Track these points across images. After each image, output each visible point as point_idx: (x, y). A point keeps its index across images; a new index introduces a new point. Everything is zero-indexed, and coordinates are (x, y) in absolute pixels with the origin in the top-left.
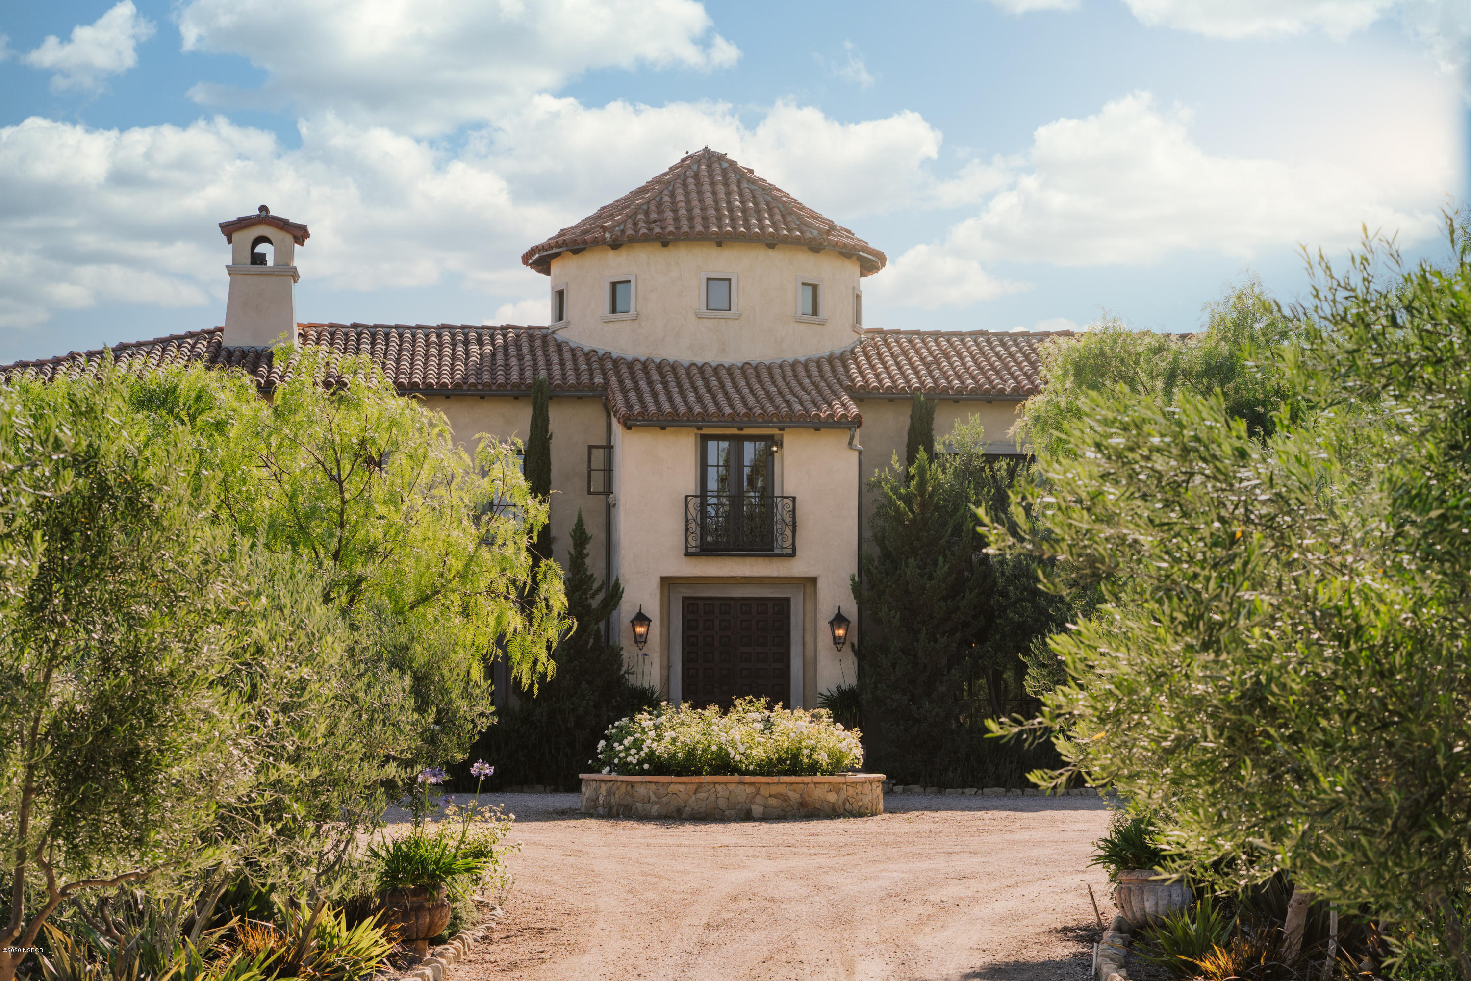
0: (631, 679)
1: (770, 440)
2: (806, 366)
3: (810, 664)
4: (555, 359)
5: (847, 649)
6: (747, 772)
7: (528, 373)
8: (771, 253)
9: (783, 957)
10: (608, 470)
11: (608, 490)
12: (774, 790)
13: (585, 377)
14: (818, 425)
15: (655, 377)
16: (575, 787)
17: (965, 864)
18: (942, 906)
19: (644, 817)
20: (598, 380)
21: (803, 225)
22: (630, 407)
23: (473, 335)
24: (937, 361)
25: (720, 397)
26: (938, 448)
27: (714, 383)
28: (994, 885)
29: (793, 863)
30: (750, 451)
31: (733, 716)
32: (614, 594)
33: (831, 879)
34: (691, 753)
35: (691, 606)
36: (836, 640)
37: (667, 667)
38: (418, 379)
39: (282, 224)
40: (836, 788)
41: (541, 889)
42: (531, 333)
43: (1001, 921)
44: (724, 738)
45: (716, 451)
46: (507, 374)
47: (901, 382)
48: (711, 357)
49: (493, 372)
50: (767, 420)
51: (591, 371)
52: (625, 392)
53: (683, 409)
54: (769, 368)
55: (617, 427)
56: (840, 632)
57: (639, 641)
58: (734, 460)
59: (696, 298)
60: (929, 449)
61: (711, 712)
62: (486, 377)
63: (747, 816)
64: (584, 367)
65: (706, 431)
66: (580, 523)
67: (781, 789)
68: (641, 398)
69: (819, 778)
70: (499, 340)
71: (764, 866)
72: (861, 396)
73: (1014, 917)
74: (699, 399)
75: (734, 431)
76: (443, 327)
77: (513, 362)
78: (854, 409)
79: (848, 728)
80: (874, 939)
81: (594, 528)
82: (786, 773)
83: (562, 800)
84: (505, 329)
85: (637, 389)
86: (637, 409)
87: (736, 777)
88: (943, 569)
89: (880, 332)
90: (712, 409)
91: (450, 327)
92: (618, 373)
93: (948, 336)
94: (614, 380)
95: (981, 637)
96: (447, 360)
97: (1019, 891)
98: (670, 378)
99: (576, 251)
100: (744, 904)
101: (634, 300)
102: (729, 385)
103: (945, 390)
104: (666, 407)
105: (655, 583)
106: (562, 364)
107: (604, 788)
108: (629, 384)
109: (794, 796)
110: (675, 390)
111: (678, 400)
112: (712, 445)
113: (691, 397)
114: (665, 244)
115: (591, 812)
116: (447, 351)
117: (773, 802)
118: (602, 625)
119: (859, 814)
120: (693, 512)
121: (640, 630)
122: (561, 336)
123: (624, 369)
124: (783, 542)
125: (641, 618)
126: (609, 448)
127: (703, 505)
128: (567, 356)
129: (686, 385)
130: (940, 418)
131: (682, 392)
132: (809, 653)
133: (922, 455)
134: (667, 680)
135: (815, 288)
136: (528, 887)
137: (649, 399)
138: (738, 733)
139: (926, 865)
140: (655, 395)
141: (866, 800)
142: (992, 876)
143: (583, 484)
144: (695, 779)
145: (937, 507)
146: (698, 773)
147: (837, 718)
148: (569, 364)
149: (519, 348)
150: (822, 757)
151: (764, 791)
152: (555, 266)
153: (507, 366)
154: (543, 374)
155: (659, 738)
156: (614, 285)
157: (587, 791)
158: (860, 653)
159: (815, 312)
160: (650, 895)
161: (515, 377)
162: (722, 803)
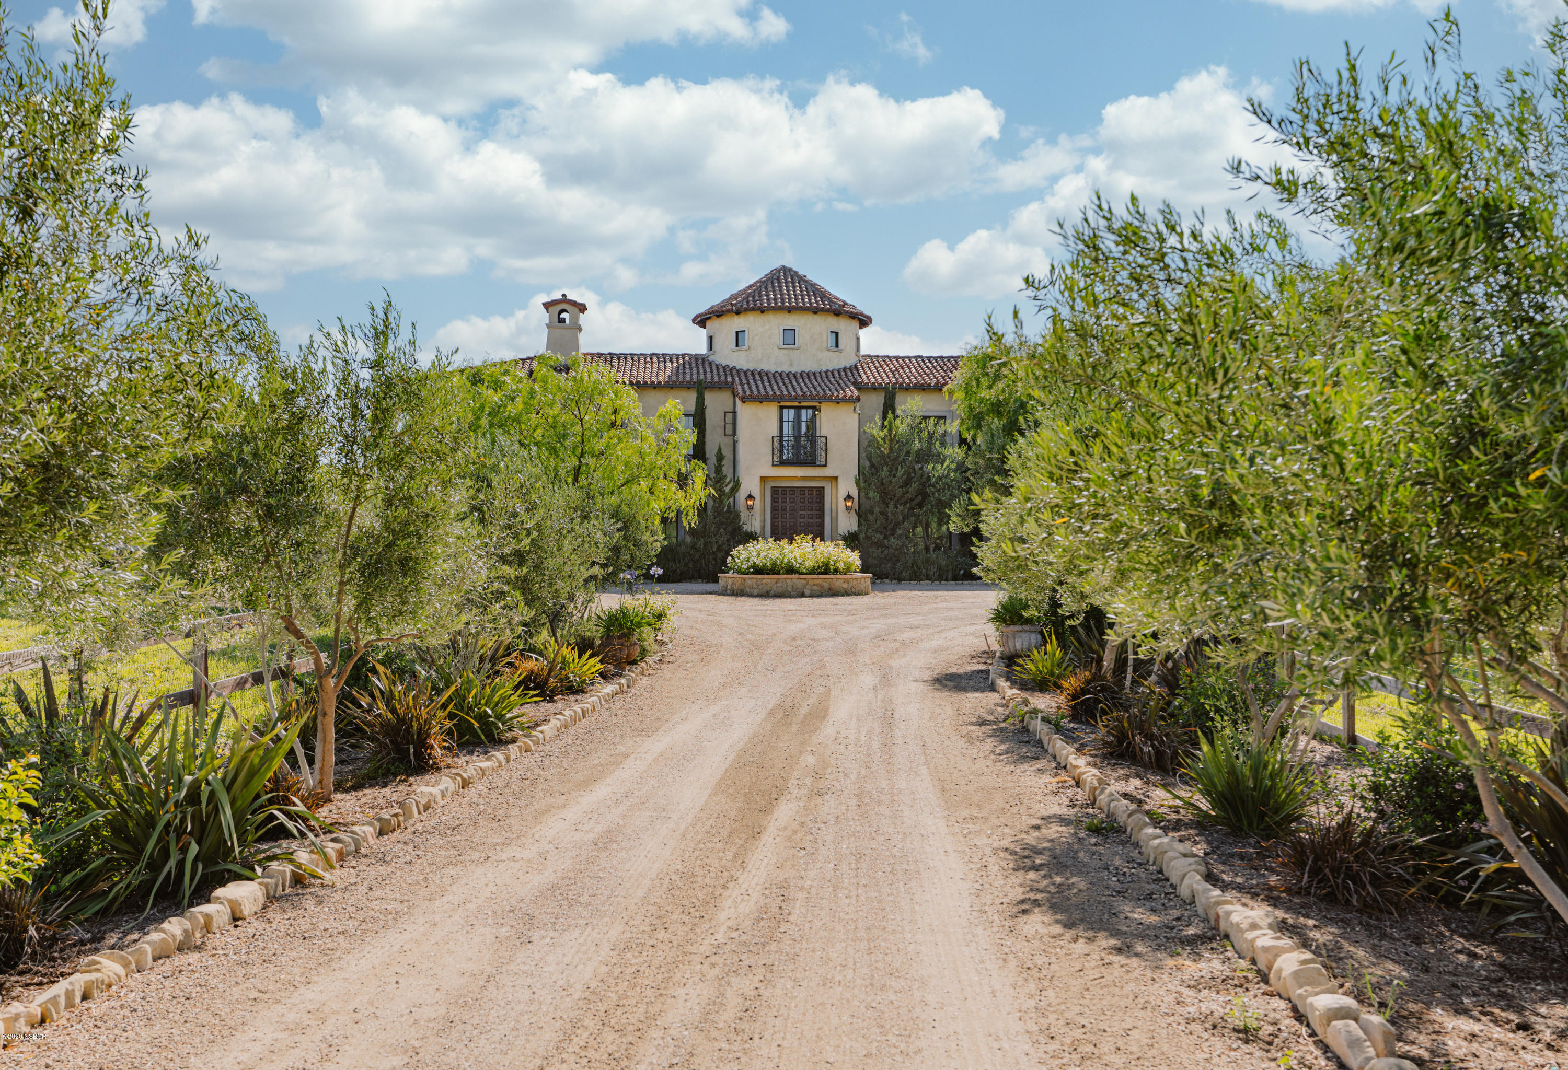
0: (745, 527)
1: (814, 408)
2: (832, 373)
3: (834, 520)
4: (708, 369)
5: (853, 512)
6: (802, 573)
7: (695, 376)
8: (815, 316)
9: (819, 672)
10: (734, 424)
11: (734, 434)
12: (816, 582)
13: (723, 378)
14: (838, 401)
15: (758, 378)
16: (716, 580)
17: (915, 620)
18: (903, 643)
19: (751, 596)
20: (729, 379)
21: (831, 302)
22: (744, 392)
23: (668, 358)
24: (897, 370)
25: (790, 387)
26: (899, 412)
27: (787, 380)
28: (930, 631)
29: (824, 620)
30: (805, 415)
31: (795, 545)
32: (737, 485)
33: (845, 628)
34: (774, 565)
35: (774, 490)
36: (848, 508)
37: (764, 521)
38: (640, 379)
39: (574, 303)
40: (847, 581)
41: (695, 633)
42: (696, 357)
43: (935, 651)
44: (791, 556)
45: (789, 415)
46: (684, 377)
47: (880, 380)
48: (785, 368)
49: (677, 376)
50: (813, 398)
51: (726, 375)
52: (742, 385)
53: (771, 393)
54: (814, 374)
55: (738, 402)
56: (849, 504)
57: (750, 508)
58: (797, 421)
59: (778, 338)
60: (894, 412)
61: (784, 542)
62: (674, 378)
63: (802, 595)
64: (722, 373)
65: (783, 404)
66: (720, 449)
67: (819, 582)
68: (750, 388)
69: (838, 576)
70: (681, 361)
71: (811, 621)
72: (860, 387)
73: (941, 649)
74: (779, 388)
75: (796, 404)
76: (653, 354)
77: (688, 371)
78: (856, 393)
79: (853, 551)
80: (868, 662)
81: (727, 453)
82: (822, 573)
83: (711, 587)
84: (683, 355)
85: (748, 384)
86: (748, 393)
87: (797, 576)
88: (901, 472)
89: (869, 356)
90: (785, 393)
91: (657, 355)
92: (739, 376)
93: (903, 358)
94: (737, 380)
95: (920, 505)
96: (655, 370)
97: (944, 635)
98: (765, 378)
99: (718, 316)
100: (799, 642)
101: (747, 340)
102: (794, 382)
103: (901, 384)
104: (763, 392)
105: (757, 480)
106: (712, 372)
107: (730, 582)
108: (744, 381)
109: (826, 585)
110: (767, 384)
111: (769, 389)
112: (785, 411)
113: (775, 387)
114: (762, 312)
115: (723, 593)
116: (655, 365)
117: (815, 588)
118: (731, 500)
119: (859, 594)
120: (776, 444)
121: (750, 503)
122: (711, 359)
123: (742, 374)
124: (821, 459)
125: (750, 497)
126: (734, 413)
127: (781, 441)
128: (714, 368)
129: (773, 381)
130: (899, 398)
131: (771, 385)
132: (834, 514)
133: (890, 415)
134: (763, 528)
135: (837, 334)
136: (687, 632)
137: (754, 388)
138: (797, 553)
139: (893, 620)
140: (757, 387)
141: (862, 587)
142: (928, 626)
143: (721, 431)
144: (776, 576)
145: (898, 442)
146: (778, 573)
147: (848, 546)
148: (715, 372)
149: (690, 364)
150: (841, 566)
151: (811, 582)
152: (708, 324)
153: (684, 373)
154: (702, 377)
155: (759, 555)
156: (737, 333)
157: (722, 582)
158: (859, 515)
159: (837, 346)
160: (750, 637)
161: (688, 378)
162: (790, 589)
